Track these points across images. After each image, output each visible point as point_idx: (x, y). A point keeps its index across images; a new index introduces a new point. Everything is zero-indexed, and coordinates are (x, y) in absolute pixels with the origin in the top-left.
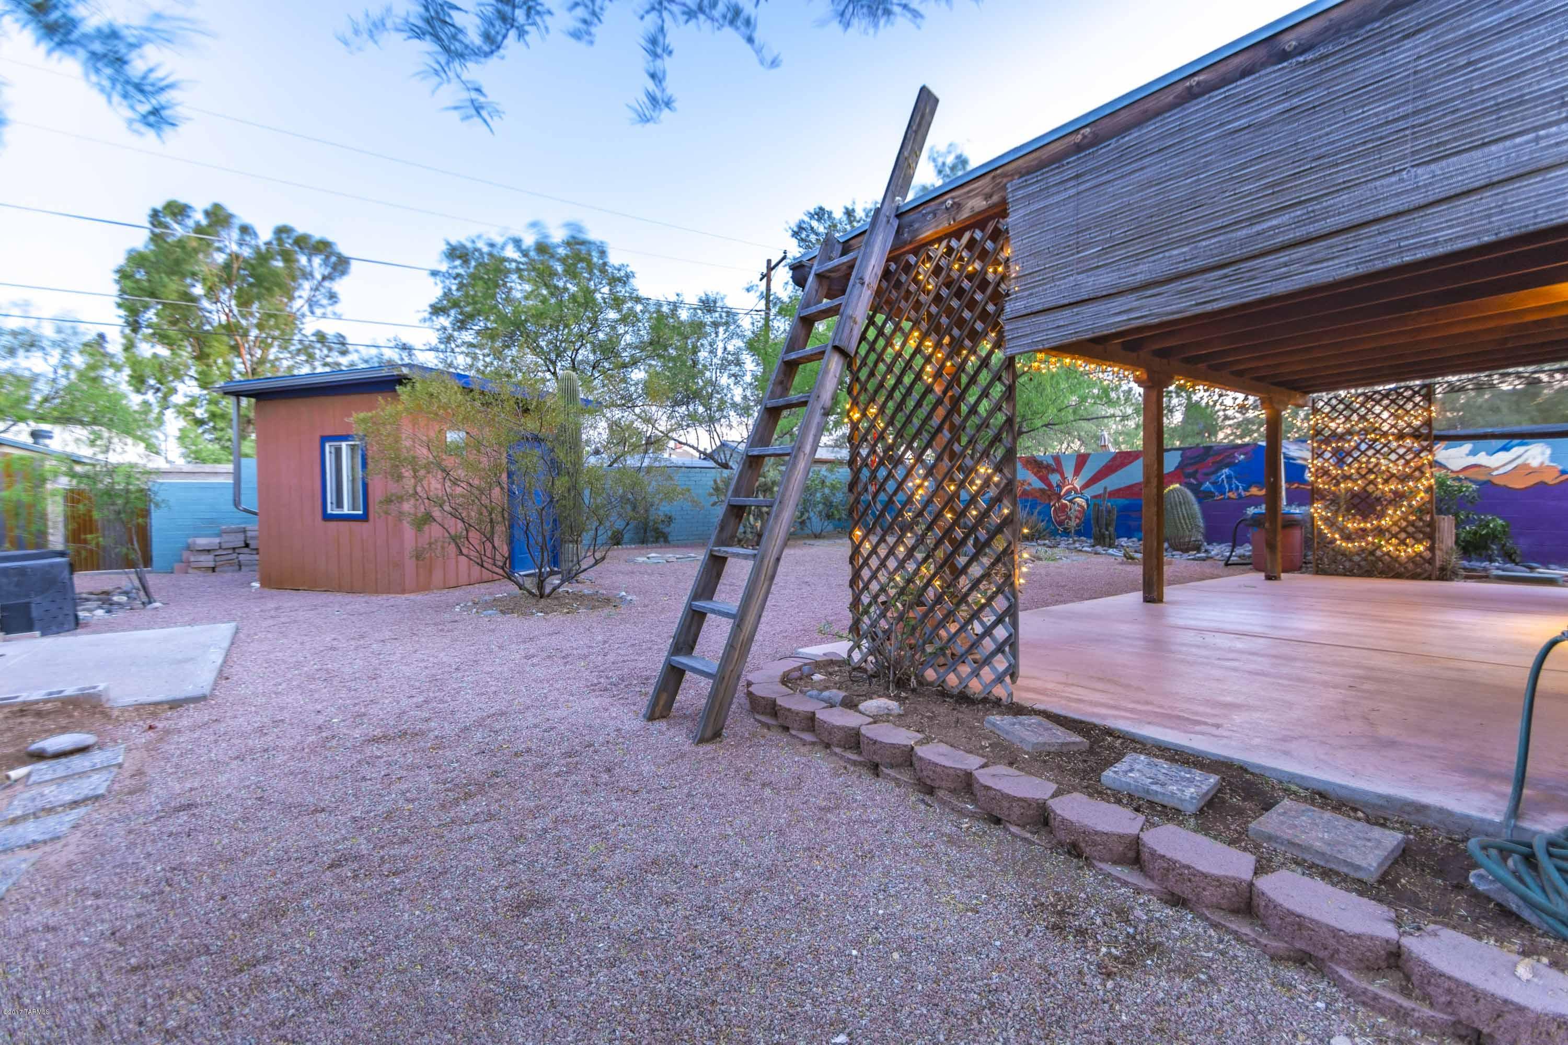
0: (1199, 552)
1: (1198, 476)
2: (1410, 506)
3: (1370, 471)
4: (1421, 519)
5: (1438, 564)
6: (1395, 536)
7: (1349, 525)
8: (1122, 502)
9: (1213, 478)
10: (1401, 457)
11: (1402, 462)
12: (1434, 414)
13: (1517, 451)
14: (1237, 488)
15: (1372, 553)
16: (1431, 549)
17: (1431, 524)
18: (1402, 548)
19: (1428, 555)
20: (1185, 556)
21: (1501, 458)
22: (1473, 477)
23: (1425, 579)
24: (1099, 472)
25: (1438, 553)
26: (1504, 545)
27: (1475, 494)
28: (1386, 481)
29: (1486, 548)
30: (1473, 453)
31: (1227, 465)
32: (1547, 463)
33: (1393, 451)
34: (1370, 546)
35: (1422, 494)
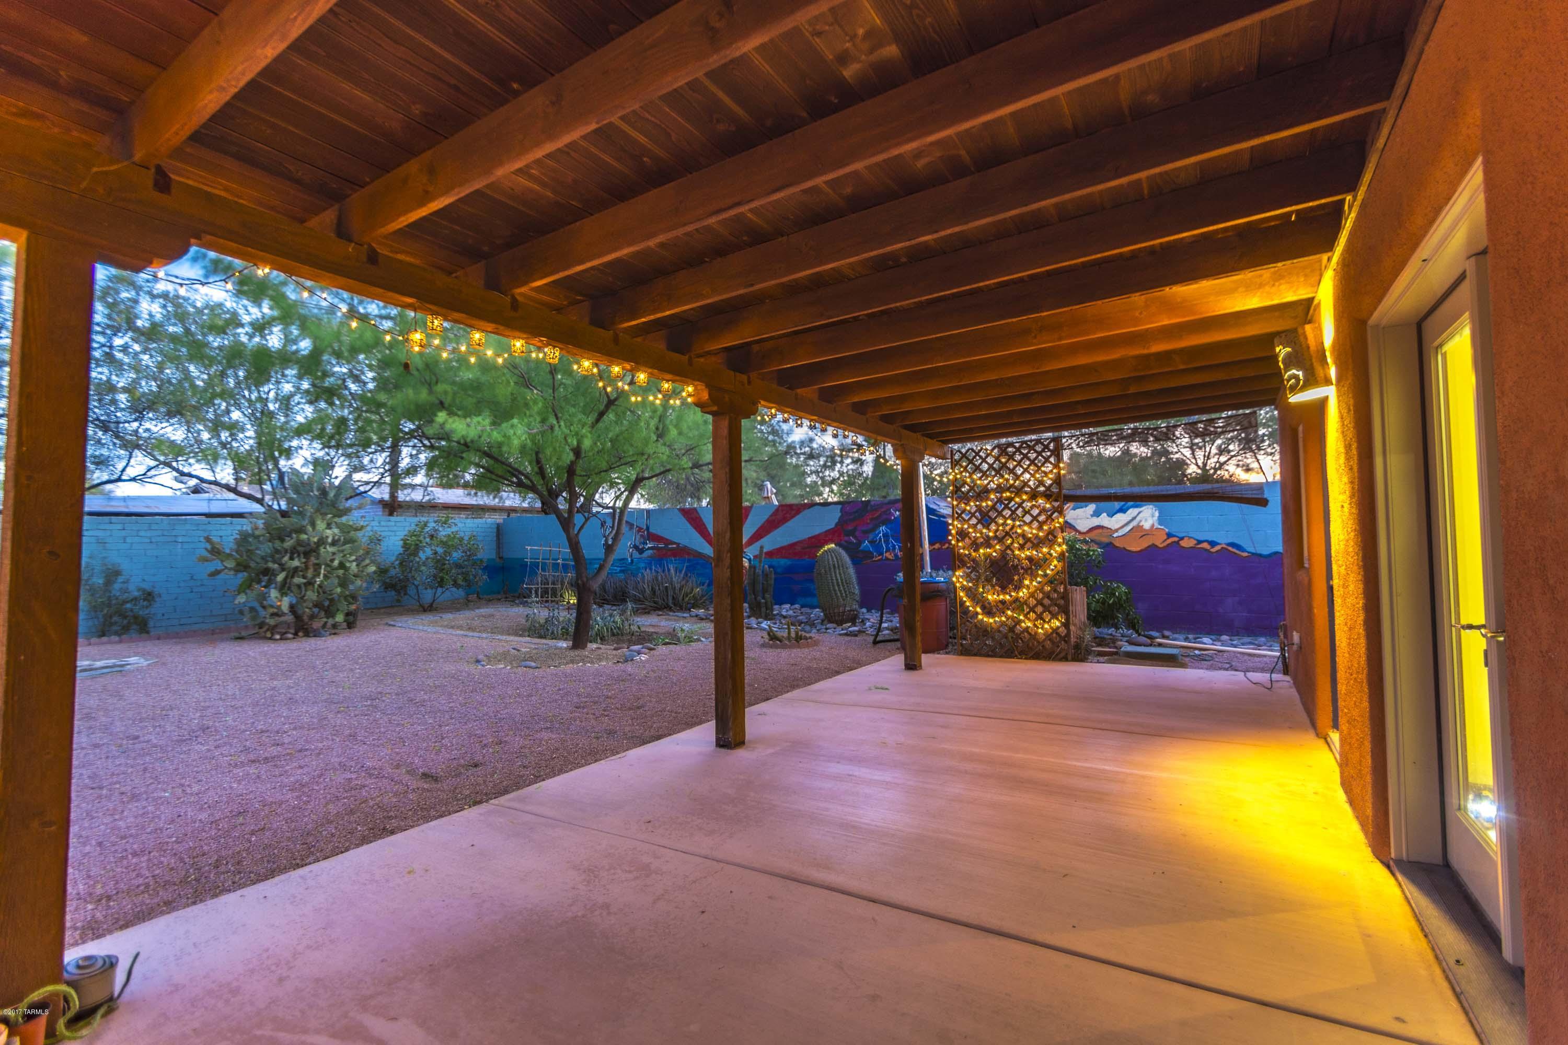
0: (854, 624)
1: (857, 533)
2: (1046, 575)
3: (1007, 534)
4: (1055, 591)
5: (1073, 640)
6: (1032, 609)
7: (990, 597)
8: (784, 562)
9: (871, 536)
10: (1035, 518)
11: (1035, 524)
12: (1062, 472)
13: (1132, 512)
14: (894, 546)
15: (1012, 629)
16: (1066, 625)
17: (1065, 596)
18: (1038, 622)
19: (1063, 631)
20: (839, 630)
21: (1121, 519)
22: (1097, 538)
23: (1061, 660)
24: (762, 527)
25: (1072, 628)
26: (1128, 615)
27: (1100, 559)
28: (1022, 547)
29: (1114, 617)
30: (1097, 514)
31: (884, 523)
32: (1157, 526)
33: (1026, 512)
34: (1010, 622)
35: (1055, 562)
